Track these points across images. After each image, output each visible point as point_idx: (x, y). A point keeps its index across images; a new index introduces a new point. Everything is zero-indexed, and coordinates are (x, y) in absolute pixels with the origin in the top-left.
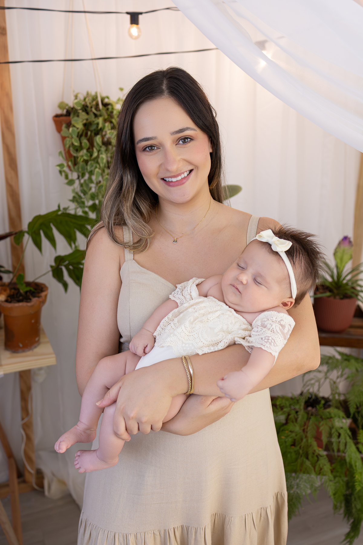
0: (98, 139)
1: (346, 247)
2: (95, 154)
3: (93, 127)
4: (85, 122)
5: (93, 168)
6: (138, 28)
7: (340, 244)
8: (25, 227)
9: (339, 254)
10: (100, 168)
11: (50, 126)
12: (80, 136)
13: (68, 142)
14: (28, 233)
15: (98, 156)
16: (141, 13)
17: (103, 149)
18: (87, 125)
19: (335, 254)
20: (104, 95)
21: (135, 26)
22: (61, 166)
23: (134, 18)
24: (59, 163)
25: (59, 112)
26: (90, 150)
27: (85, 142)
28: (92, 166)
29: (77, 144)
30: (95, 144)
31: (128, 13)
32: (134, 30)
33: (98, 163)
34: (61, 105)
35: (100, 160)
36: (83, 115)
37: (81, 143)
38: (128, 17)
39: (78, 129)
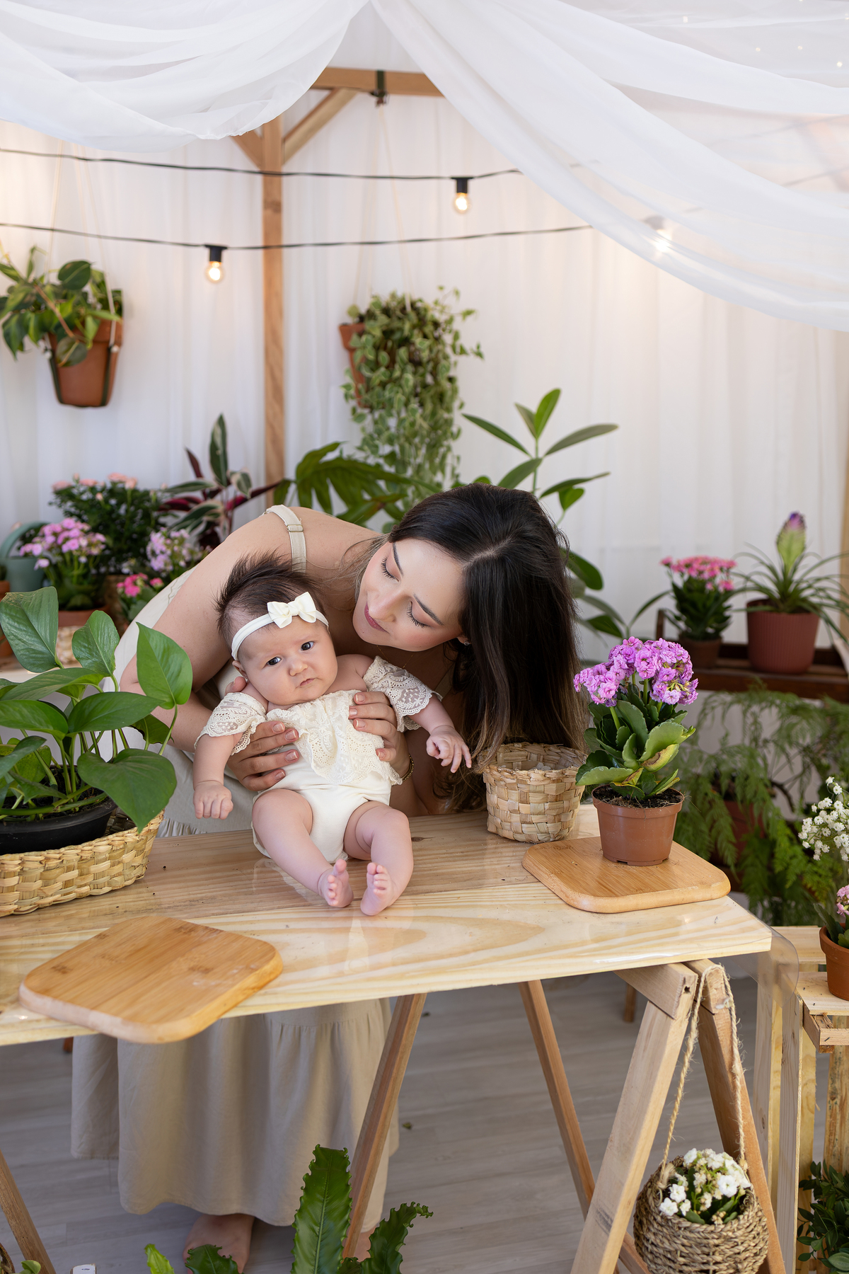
0: (403, 353)
1: (794, 529)
2: (397, 373)
3: (397, 336)
4: (384, 328)
5: (392, 395)
6: (467, 198)
7: (786, 526)
8: (291, 474)
9: (785, 543)
10: (403, 394)
11: (335, 339)
12: (377, 348)
13: (358, 355)
14: (295, 482)
15: (400, 378)
16: (471, 178)
17: (410, 368)
18: (387, 333)
19: (778, 542)
20: (416, 297)
21: (462, 195)
22: (347, 387)
23: (462, 184)
24: (344, 383)
25: (350, 320)
26: (391, 366)
27: (384, 356)
28: (391, 391)
29: (371, 357)
30: (398, 359)
31: (453, 178)
32: (461, 201)
33: (400, 386)
34: (353, 311)
35: (403, 382)
36: (383, 319)
37: (377, 356)
38: (453, 184)
39: (374, 336)
